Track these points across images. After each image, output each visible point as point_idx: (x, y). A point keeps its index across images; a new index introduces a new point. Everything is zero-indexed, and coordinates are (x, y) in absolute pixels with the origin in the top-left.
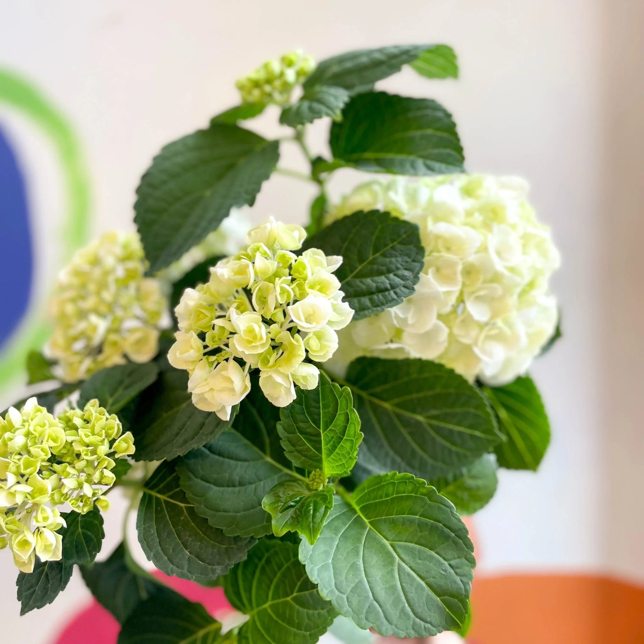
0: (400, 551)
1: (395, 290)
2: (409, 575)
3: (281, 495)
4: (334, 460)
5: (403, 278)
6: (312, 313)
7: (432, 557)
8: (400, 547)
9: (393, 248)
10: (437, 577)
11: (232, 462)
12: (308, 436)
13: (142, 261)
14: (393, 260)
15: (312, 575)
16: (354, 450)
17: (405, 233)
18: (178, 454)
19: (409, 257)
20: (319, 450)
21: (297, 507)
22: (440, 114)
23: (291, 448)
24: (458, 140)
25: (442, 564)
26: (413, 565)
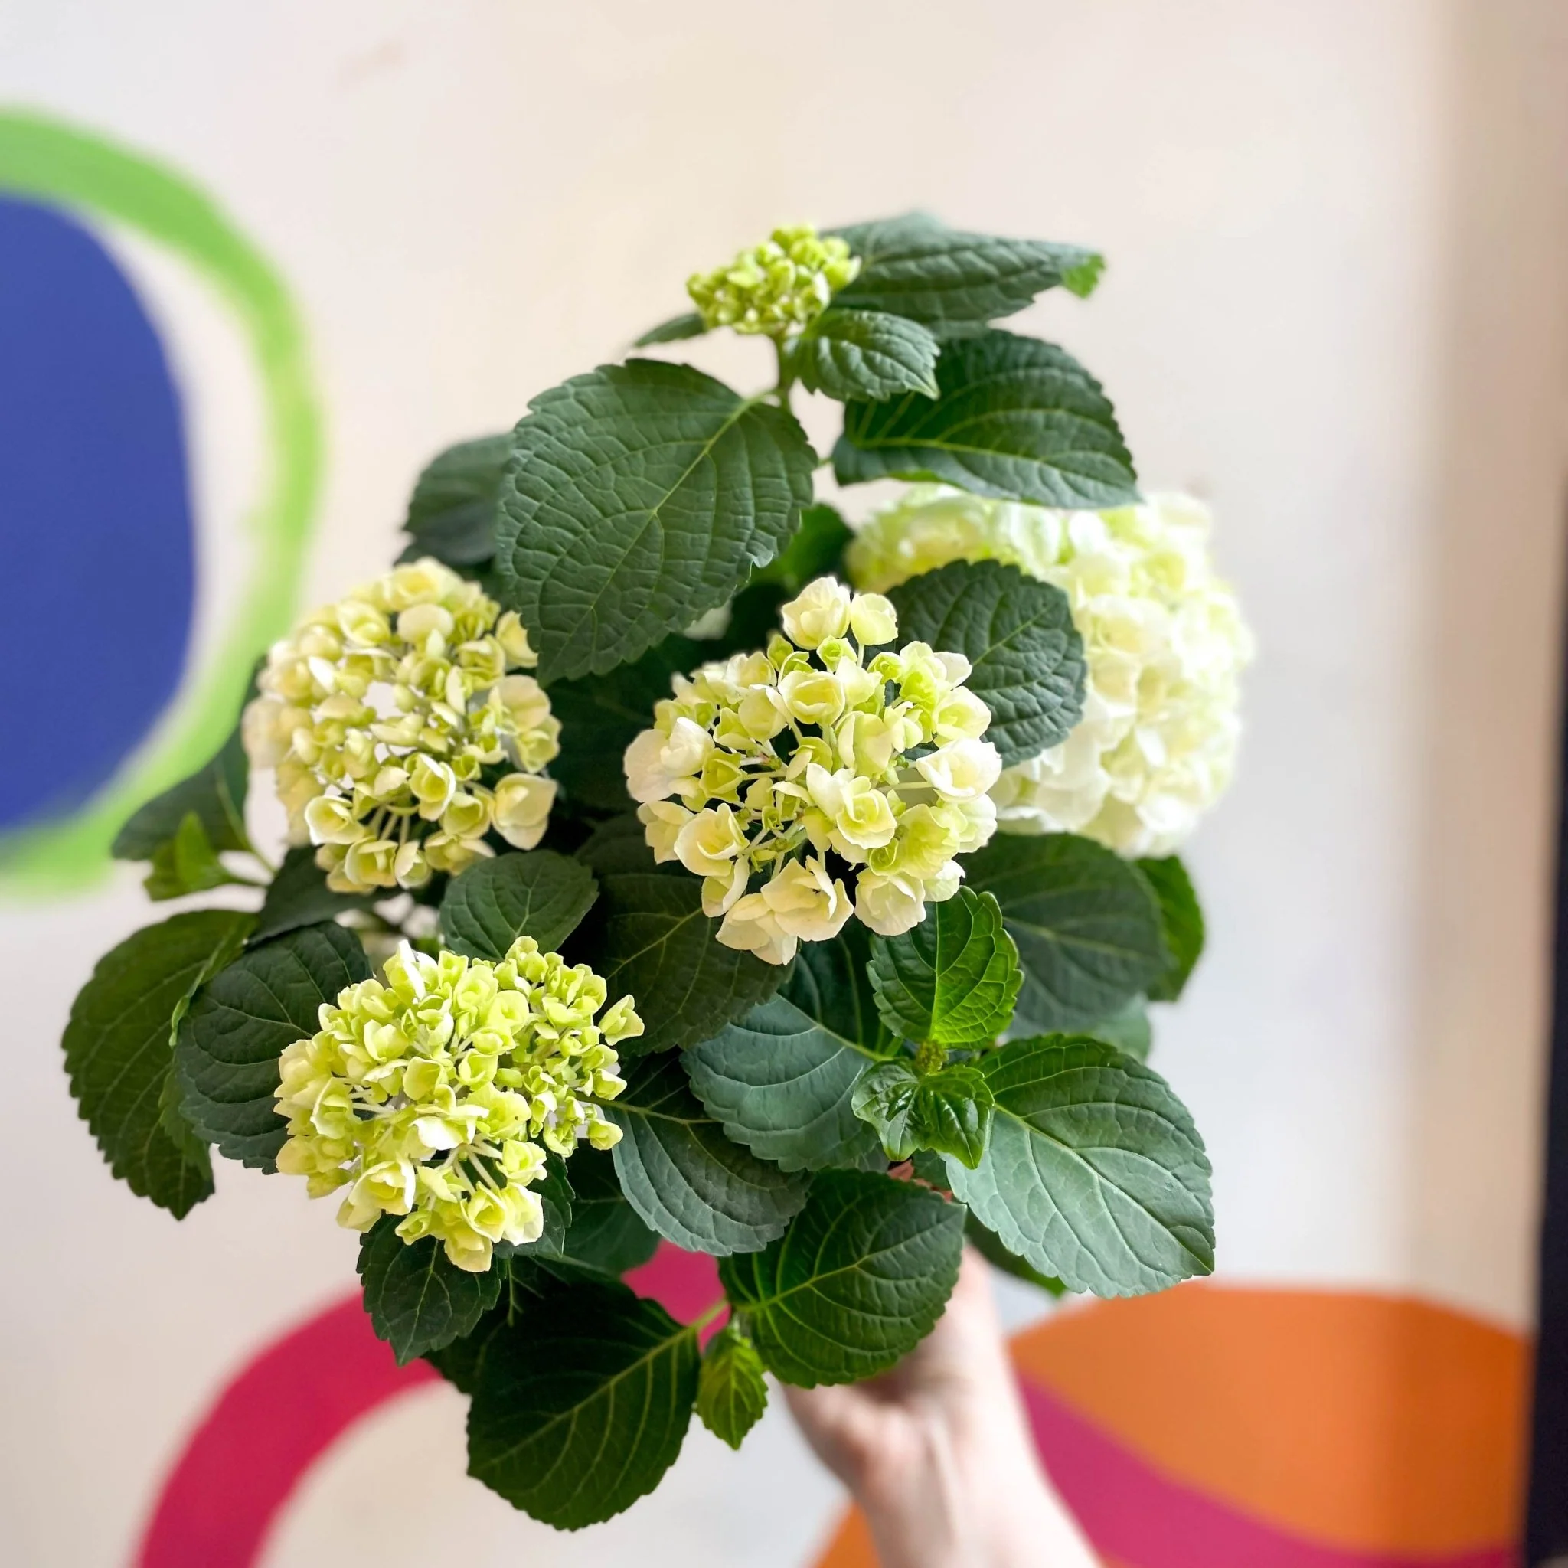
0: (1097, 1163)
1: (1050, 714)
2: (1120, 1199)
3: (877, 1087)
4: (958, 1019)
5: (1057, 690)
7: (1146, 1167)
8: (1094, 1155)
9: (1027, 633)
10: (1160, 1196)
11: (769, 1037)
12: (912, 983)
14: (1032, 655)
16: (1006, 1001)
17: (1045, 604)
19: (1059, 651)
20: (929, 1005)
21: (910, 1106)
22: (1079, 382)
23: (888, 1006)
24: (1120, 437)
25: (1163, 1175)
26: (1121, 1182)
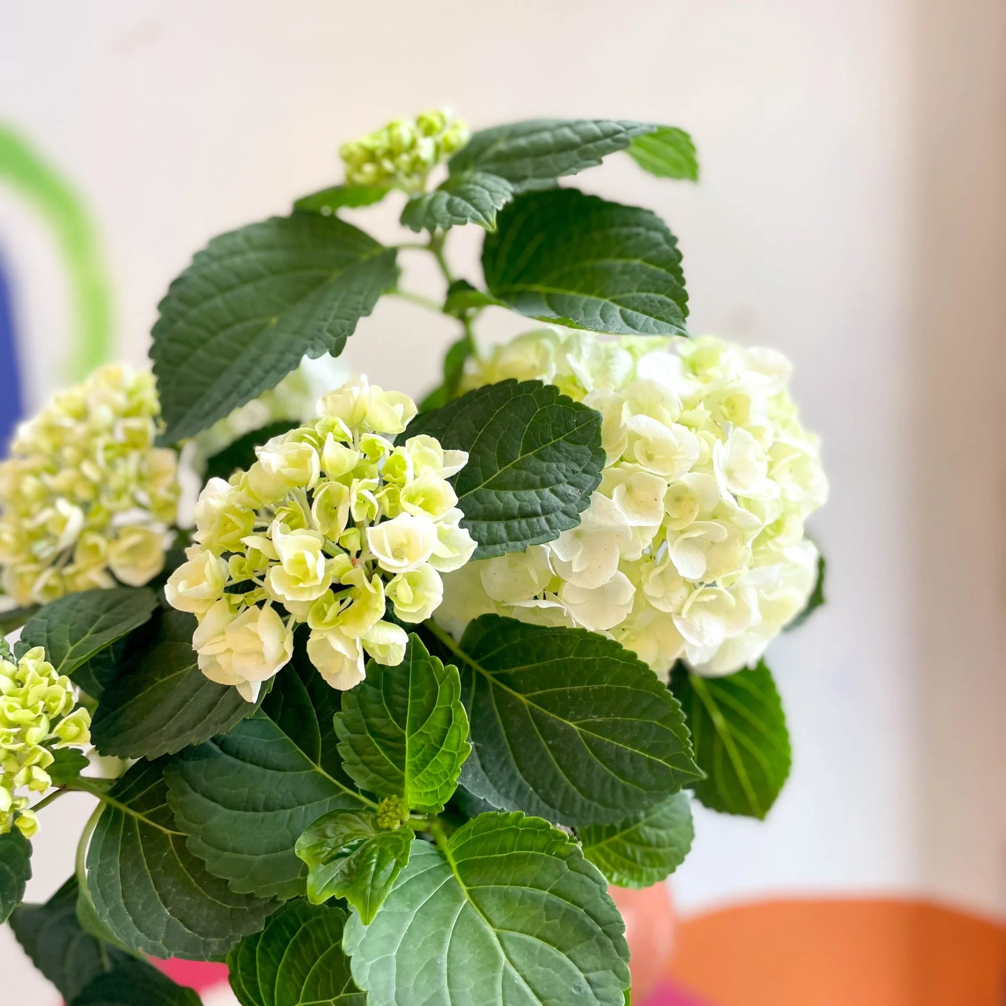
0: (510, 947)
1: (548, 516)
2: (519, 990)
3: (329, 832)
4: (423, 782)
5: (565, 498)
6: (406, 543)
7: (560, 965)
8: (512, 940)
9: (555, 447)
10: (564, 997)
11: (256, 769)
12: (383, 740)
13: (155, 419)
14: (554, 465)
15: (359, 977)
16: (455, 771)
17: (577, 424)
18: (166, 751)
19: (580, 465)
20: (401, 764)
21: (354, 856)
22: (658, 236)
23: (354, 757)
24: (683, 282)
25: (576, 976)
26: (527, 972)
